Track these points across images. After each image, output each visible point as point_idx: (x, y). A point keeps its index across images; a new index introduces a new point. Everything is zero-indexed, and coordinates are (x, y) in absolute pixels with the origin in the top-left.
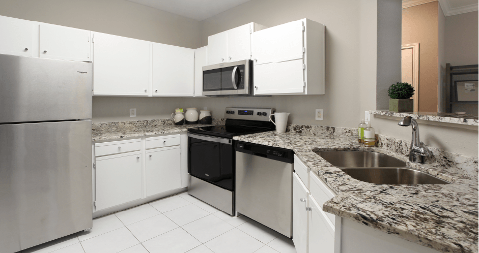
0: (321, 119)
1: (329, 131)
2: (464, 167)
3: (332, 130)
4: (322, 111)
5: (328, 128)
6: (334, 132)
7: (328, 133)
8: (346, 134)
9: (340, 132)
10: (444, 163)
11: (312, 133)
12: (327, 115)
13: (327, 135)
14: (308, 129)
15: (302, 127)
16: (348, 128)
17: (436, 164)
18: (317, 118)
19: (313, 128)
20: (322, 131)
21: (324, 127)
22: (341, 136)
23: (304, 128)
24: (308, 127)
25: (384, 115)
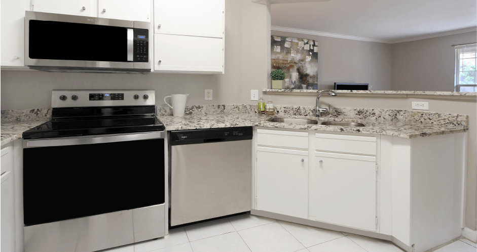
0: (211, 98)
1: (220, 109)
2: (348, 113)
3: (223, 107)
4: (211, 91)
5: (219, 106)
6: (224, 109)
7: (219, 111)
8: (234, 110)
9: (229, 108)
10: (336, 114)
11: (204, 113)
12: (216, 95)
13: (218, 112)
14: (200, 110)
15: (193, 108)
16: (235, 105)
17: (330, 115)
18: (206, 98)
19: (204, 108)
20: (213, 110)
21: (215, 105)
22: (230, 112)
23: (195, 109)
24: (199, 107)
25: (283, 92)
